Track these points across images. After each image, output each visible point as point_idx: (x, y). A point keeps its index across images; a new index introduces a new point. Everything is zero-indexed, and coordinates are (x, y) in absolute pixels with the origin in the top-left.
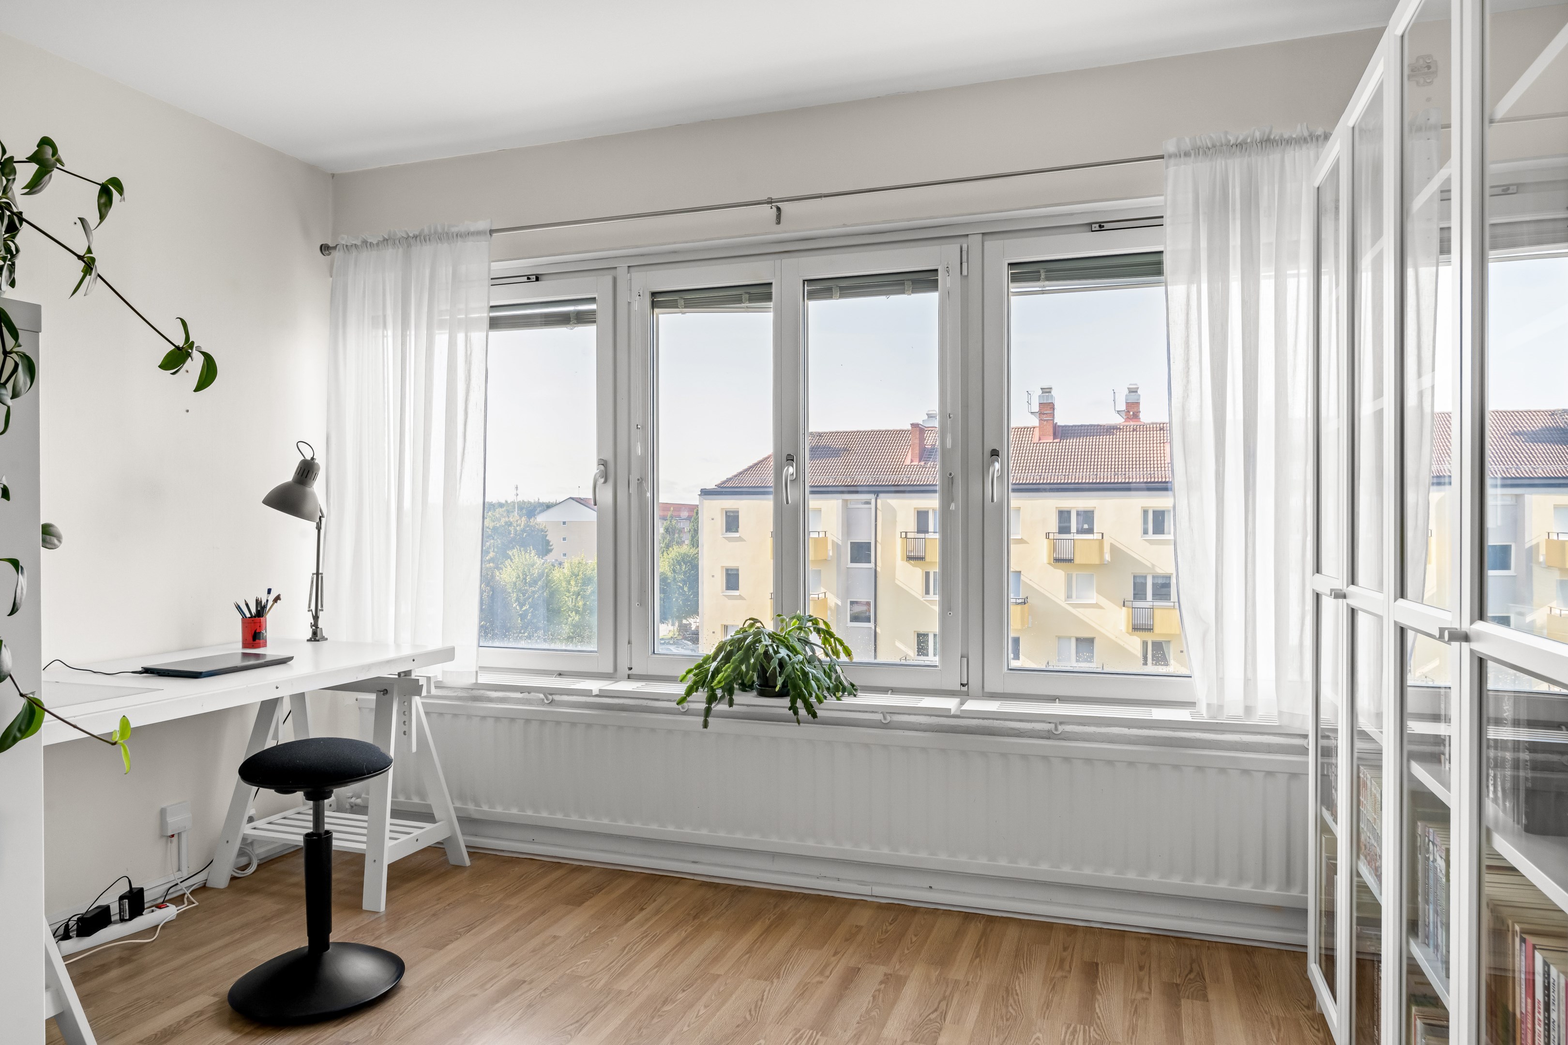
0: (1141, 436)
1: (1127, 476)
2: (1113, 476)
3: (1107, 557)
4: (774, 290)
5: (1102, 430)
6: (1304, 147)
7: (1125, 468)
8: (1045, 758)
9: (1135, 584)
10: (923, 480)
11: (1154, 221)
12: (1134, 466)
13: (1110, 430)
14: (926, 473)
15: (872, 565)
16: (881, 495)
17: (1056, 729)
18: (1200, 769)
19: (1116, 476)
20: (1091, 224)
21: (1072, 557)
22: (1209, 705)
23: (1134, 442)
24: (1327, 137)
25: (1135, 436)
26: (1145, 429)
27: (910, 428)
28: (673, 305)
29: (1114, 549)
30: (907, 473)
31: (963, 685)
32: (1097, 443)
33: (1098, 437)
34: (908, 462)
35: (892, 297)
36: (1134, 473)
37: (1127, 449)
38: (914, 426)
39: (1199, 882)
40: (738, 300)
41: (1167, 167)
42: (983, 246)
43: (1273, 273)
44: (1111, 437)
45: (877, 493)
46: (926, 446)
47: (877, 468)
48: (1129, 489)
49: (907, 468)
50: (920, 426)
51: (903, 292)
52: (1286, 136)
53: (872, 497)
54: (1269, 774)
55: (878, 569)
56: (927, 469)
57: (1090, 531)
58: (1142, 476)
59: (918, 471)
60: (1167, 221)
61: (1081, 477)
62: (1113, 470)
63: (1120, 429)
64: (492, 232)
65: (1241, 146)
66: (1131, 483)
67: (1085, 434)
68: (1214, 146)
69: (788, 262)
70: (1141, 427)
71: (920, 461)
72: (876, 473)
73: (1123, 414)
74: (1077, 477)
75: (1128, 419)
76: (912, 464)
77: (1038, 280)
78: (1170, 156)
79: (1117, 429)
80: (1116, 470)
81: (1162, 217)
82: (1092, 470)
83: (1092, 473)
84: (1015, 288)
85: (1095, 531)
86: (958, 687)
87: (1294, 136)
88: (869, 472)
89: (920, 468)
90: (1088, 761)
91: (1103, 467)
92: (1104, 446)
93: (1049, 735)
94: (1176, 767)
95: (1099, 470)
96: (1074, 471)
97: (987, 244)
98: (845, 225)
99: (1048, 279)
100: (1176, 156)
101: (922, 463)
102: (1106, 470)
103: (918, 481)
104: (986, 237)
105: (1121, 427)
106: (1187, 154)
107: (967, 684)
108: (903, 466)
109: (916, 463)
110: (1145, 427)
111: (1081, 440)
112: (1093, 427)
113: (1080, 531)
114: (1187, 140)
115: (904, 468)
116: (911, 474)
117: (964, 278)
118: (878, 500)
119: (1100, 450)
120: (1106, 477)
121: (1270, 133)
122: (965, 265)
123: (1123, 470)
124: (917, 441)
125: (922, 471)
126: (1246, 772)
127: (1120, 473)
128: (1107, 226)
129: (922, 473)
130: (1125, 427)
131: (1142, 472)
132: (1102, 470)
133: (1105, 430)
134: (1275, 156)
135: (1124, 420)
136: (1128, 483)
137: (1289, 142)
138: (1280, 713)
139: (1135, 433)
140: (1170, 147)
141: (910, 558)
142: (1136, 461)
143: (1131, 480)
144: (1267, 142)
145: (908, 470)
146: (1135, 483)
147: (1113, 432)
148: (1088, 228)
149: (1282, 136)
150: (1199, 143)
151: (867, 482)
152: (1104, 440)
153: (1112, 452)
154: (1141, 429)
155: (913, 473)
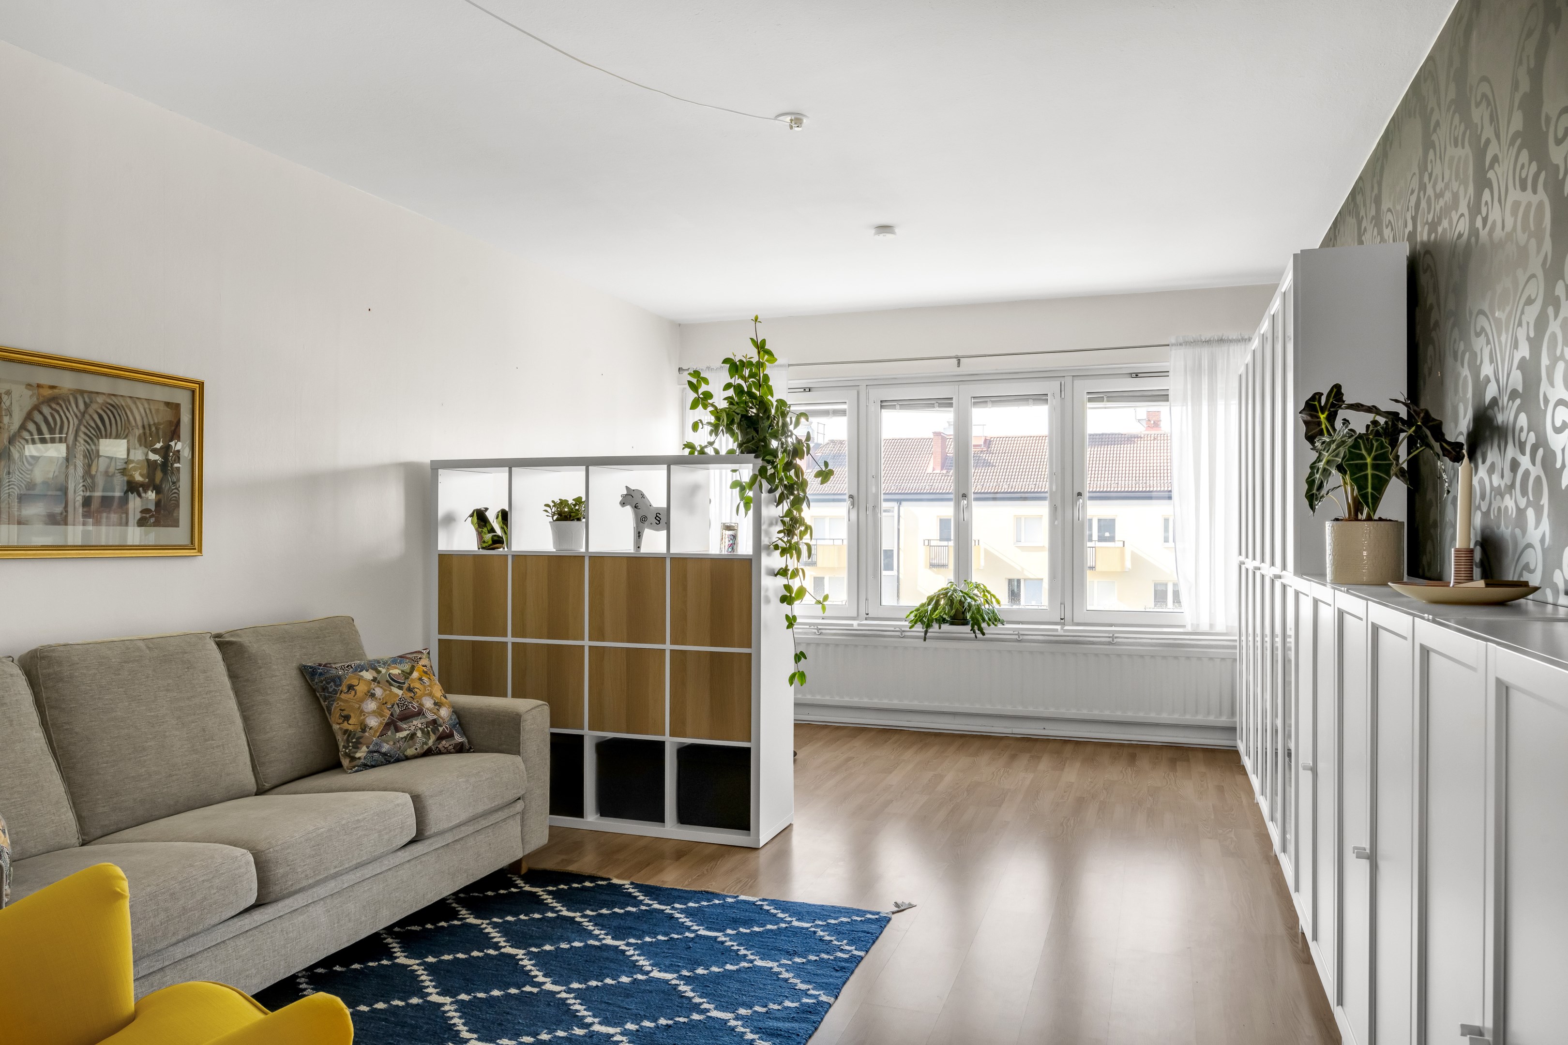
0: (1162, 445)
1: (1148, 485)
2: (1134, 485)
3: (1128, 564)
4: (954, 401)
5: (1123, 439)
6: (1239, 344)
7: (1146, 477)
8: (1107, 655)
9: (1155, 591)
10: (945, 488)
11: (1164, 374)
12: (1155, 475)
13: (1130, 439)
14: (948, 481)
15: (895, 573)
16: (904, 503)
17: (1113, 641)
18: (1188, 658)
19: (1137, 485)
20: (1131, 374)
21: (1094, 564)
22: (1192, 624)
23: (1155, 451)
24: (1250, 339)
25: (1155, 445)
26: (1166, 438)
27: (932, 436)
28: (893, 407)
29: (1135, 558)
30: (929, 481)
31: (1062, 619)
32: (1118, 452)
33: (1119, 446)
34: (930, 470)
35: (1020, 407)
36: (1155, 481)
37: (1148, 458)
38: (937, 434)
39: (1188, 717)
40: (932, 406)
41: (1171, 350)
42: (1073, 382)
43: (1224, 403)
44: (1132, 445)
45: (899, 501)
46: (948, 455)
47: (899, 477)
48: (1150, 498)
49: (929, 476)
50: (942, 434)
51: (1028, 405)
52: (1230, 338)
53: (895, 505)
54: (1223, 659)
55: (901, 576)
56: (949, 478)
57: (1112, 539)
58: (1162, 485)
59: (941, 480)
60: (1170, 374)
61: (1102, 486)
62: (1134, 479)
63: (1141, 438)
64: (789, 365)
65: (1208, 342)
66: (1152, 492)
67: (1106, 443)
68: (1194, 342)
69: (963, 387)
70: (1162, 436)
71: (942, 469)
72: (898, 481)
73: (1144, 423)
74: (1099, 486)
75: (1149, 427)
76: (934, 472)
77: (1103, 401)
78: (1172, 345)
79: (1138, 437)
80: (1137, 478)
81: (1168, 372)
82: (1113, 479)
83: (1113, 482)
84: (1089, 405)
85: (1116, 539)
86: (1059, 620)
87: (1234, 338)
88: (891, 480)
89: (942, 476)
90: (1130, 656)
91: (1124, 475)
92: (1125, 455)
93: (1110, 643)
94: (1176, 658)
95: (1120, 479)
96: (1096, 479)
97: (1075, 382)
98: (997, 370)
99: (1108, 401)
100: (1175, 345)
101: (944, 472)
102: (1127, 479)
103: (940, 489)
104: (1075, 378)
105: (1142, 436)
106: (1181, 344)
107: (1064, 619)
108: (925, 475)
109: (939, 472)
110: (1165, 435)
111: (1102, 449)
112: (1113, 436)
113: (1101, 539)
114: (1181, 338)
115: (926, 476)
116: (933, 483)
117: (1062, 399)
118: (901, 508)
119: (1121, 459)
120: (1127, 485)
121: (1223, 336)
122: (1063, 392)
123: (1144, 478)
124: (939, 450)
125: (944, 480)
126: (1211, 659)
127: (1141, 482)
128: (1140, 375)
129: (945, 481)
130: (1146, 436)
131: (1162, 481)
132: (1123, 479)
133: (1126, 439)
134: (1224, 348)
135: (1145, 429)
136: (1149, 492)
137: (1231, 341)
138: (1227, 627)
139: (1155, 442)
140: (1173, 340)
141: (932, 566)
142: (1157, 470)
143: (1151, 489)
144: (1221, 341)
145: (930, 478)
146: (1156, 491)
147: (1134, 441)
148: (1129, 375)
149: (1228, 338)
150: (1187, 340)
151: (890, 490)
152: (1125, 449)
153: (1133, 460)
154: (1162, 438)
155: (935, 481)
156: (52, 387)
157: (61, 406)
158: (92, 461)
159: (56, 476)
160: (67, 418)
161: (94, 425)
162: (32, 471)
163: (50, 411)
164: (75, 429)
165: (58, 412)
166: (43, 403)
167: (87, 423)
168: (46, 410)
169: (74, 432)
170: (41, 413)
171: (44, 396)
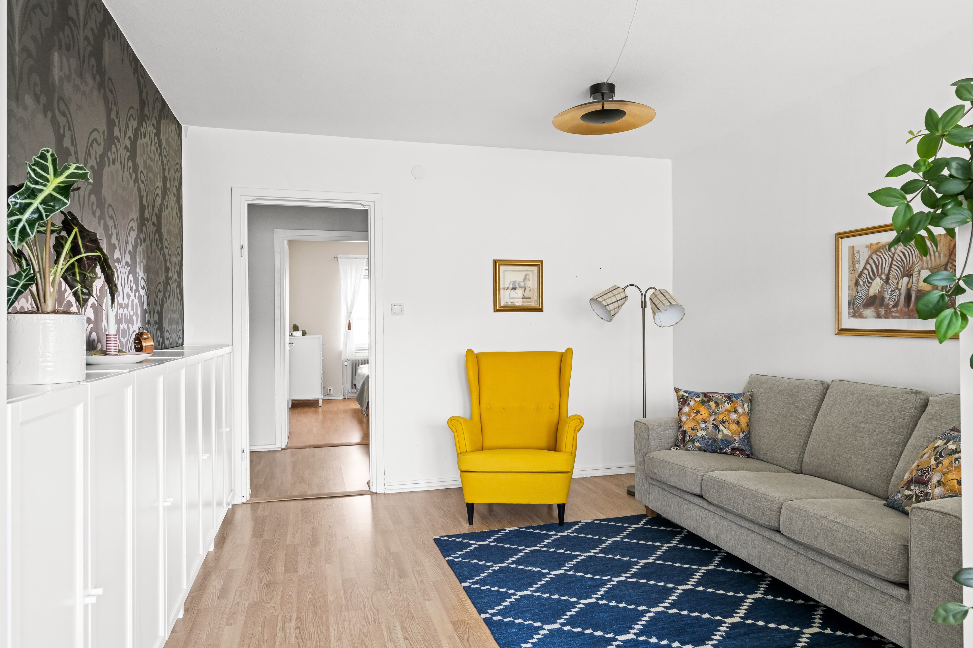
156: (877, 244)
157: (882, 253)
158: (899, 281)
159: (880, 291)
160: (885, 259)
161: (900, 259)
162: (869, 290)
163: (877, 256)
164: (890, 263)
165: (880, 256)
166: (873, 253)
167: (896, 259)
168: (874, 257)
169: (889, 266)
170: (872, 259)
171: (873, 250)
